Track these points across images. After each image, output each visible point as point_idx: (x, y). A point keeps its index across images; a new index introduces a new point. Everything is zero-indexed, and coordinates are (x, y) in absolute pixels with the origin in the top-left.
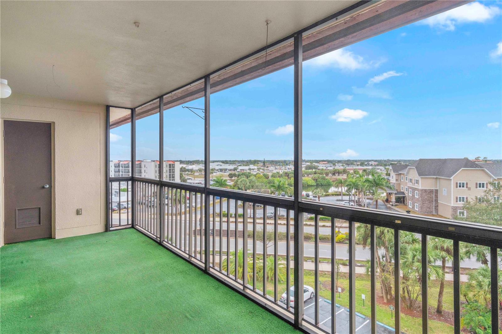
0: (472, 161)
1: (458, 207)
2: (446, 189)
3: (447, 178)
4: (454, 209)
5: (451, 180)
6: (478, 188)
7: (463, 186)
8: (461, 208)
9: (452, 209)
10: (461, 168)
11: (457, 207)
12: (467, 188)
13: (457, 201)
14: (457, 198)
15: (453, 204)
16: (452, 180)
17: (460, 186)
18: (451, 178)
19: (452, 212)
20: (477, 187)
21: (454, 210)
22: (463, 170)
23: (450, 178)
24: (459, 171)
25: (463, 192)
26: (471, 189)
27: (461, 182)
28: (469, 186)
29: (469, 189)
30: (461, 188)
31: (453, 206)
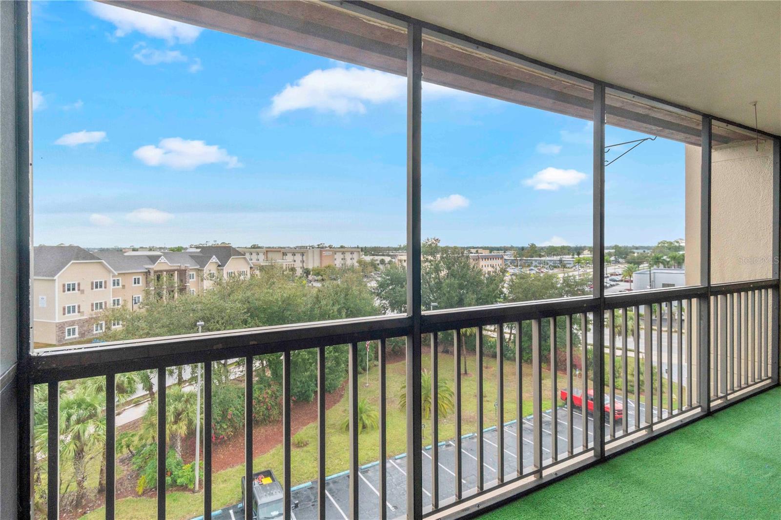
0: (85, 250)
1: (66, 322)
2: (45, 297)
3: (48, 278)
4: (60, 326)
5: (55, 280)
6: (95, 289)
7: (74, 289)
8: (70, 323)
9: (57, 328)
10: (70, 261)
11: (64, 323)
12: (80, 292)
13: (64, 314)
14: (64, 309)
15: (59, 318)
16: (57, 281)
17: (69, 290)
18: (55, 278)
19: (57, 332)
20: (92, 289)
21: (60, 328)
22: (72, 263)
23: (53, 277)
24: (68, 266)
25: (73, 298)
26: (85, 292)
27: (69, 283)
28: (81, 288)
29: (83, 292)
30: (71, 292)
31: (58, 323)
